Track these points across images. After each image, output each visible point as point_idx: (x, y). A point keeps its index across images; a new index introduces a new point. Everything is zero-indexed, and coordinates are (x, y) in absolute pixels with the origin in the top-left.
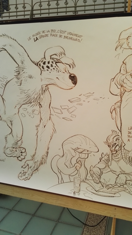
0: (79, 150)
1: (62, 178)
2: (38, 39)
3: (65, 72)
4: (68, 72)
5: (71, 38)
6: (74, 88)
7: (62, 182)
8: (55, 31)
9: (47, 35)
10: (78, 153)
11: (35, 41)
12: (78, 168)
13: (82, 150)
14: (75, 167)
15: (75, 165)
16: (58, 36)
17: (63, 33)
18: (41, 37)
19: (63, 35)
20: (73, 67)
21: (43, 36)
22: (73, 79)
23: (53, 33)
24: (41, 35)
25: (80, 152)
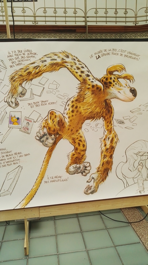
0: (141, 154)
1: (127, 182)
2: (100, 57)
3: (126, 86)
4: (128, 86)
5: (131, 57)
6: (135, 100)
7: (128, 185)
8: (116, 50)
9: (109, 54)
10: (139, 157)
11: (97, 59)
12: (140, 170)
13: (143, 153)
14: (137, 169)
15: (138, 168)
16: (120, 55)
17: (123, 52)
18: (103, 55)
19: (124, 54)
20: (133, 82)
21: (105, 55)
22: (134, 92)
23: (114, 52)
24: (103, 53)
25: (141, 155)
